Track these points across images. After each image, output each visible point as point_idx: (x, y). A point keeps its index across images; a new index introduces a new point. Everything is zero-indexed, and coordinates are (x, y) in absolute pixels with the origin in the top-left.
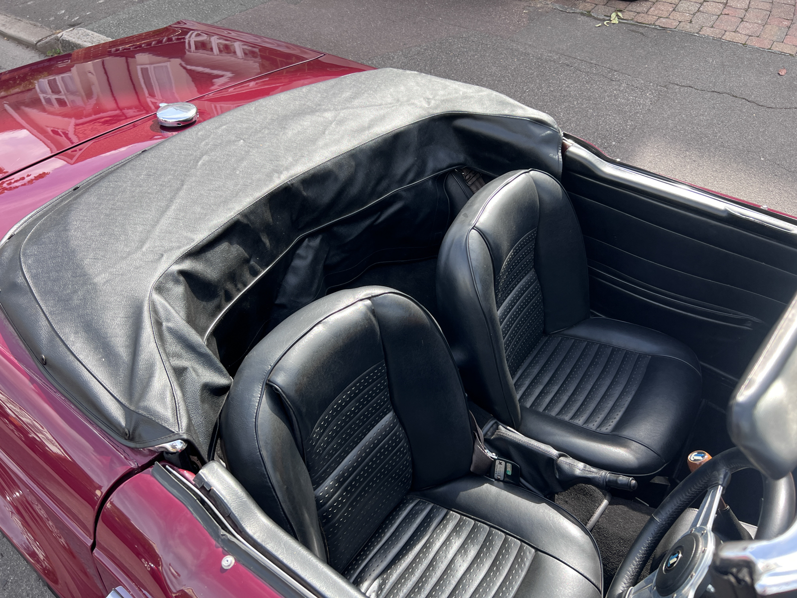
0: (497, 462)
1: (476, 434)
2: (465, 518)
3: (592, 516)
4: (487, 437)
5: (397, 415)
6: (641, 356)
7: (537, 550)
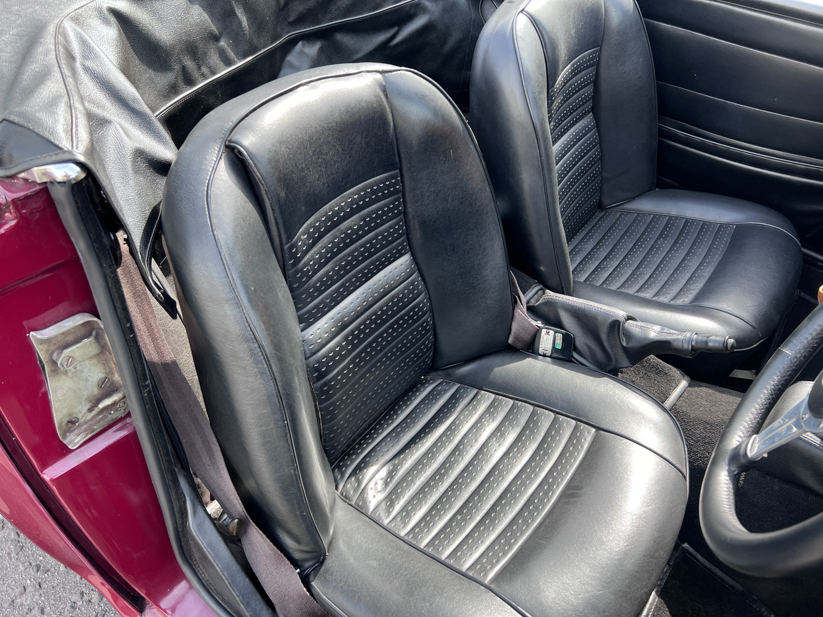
0: (544, 331)
1: (517, 297)
2: (500, 397)
3: (667, 398)
4: (530, 304)
5: (415, 259)
6: (722, 227)
7: (598, 428)
